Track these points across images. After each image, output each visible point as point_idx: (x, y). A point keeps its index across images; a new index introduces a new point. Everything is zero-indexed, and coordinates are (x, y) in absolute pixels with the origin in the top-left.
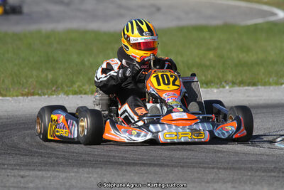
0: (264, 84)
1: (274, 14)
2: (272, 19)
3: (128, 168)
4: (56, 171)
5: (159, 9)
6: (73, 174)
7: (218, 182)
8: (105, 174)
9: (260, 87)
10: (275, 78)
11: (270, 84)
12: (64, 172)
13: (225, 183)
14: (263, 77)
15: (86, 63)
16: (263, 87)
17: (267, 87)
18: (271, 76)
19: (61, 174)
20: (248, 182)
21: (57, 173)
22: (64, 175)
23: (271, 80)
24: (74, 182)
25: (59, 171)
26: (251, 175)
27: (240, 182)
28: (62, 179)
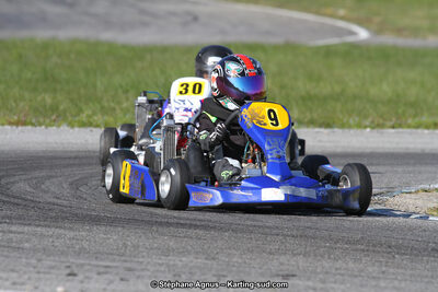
0: (342, 126)
1: (352, 33)
2: (350, 39)
3: (160, 229)
4: (60, 227)
5: (196, 18)
6: (84, 233)
7: (285, 254)
9: (336, 130)
10: (357, 119)
11: (350, 127)
12: (71, 229)
13: (295, 255)
14: (341, 116)
15: (99, 84)
16: (340, 131)
17: (347, 130)
18: (350, 116)
19: (67, 232)
20: (326, 257)
21: (62, 231)
22: (72, 234)
23: (351, 122)
24: (85, 244)
25: (65, 228)
26: (329, 247)
27: (315, 255)
28: (70, 239)
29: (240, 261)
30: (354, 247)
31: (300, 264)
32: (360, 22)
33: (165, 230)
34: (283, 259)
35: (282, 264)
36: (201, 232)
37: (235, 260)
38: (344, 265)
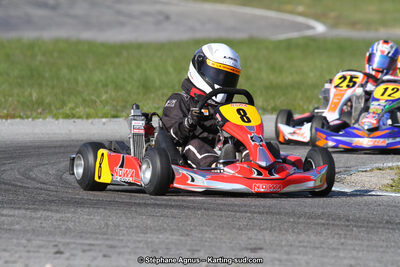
1: (310, 27)
2: (309, 33)
3: (138, 209)
4: (48, 210)
5: (167, 18)
6: (69, 215)
7: (253, 229)
12: (57, 211)
13: (261, 230)
14: (301, 103)
15: (80, 79)
18: (310, 103)
19: (53, 214)
20: (290, 231)
21: (49, 213)
22: (59, 216)
23: (311, 108)
24: (71, 225)
26: (294, 222)
27: (280, 230)
28: (56, 220)
29: (212, 236)
30: (316, 221)
31: (267, 238)
32: (318, 18)
33: (143, 210)
34: (251, 234)
35: (250, 238)
36: (175, 211)
37: (207, 235)
38: (307, 239)
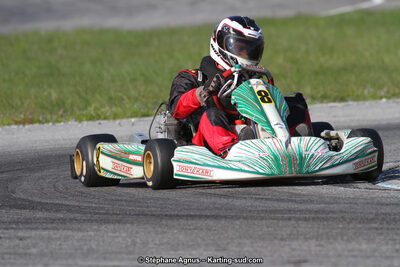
0: (357, 98)
3: (169, 222)
4: (68, 229)
6: (92, 233)
7: (297, 239)
8: (137, 232)
9: (351, 103)
10: (372, 90)
11: (365, 99)
12: (79, 230)
13: (306, 239)
14: (355, 88)
16: (355, 103)
17: (361, 103)
18: (365, 87)
19: (75, 233)
20: (339, 238)
21: (69, 233)
22: (80, 234)
23: (366, 92)
24: (94, 245)
25: (72, 229)
26: (343, 228)
27: (328, 238)
28: (78, 240)
29: (251, 250)
30: (367, 226)
31: (313, 248)
33: (175, 223)
34: (294, 244)
35: (293, 250)
36: (211, 223)
37: (245, 249)
38: (357, 246)
